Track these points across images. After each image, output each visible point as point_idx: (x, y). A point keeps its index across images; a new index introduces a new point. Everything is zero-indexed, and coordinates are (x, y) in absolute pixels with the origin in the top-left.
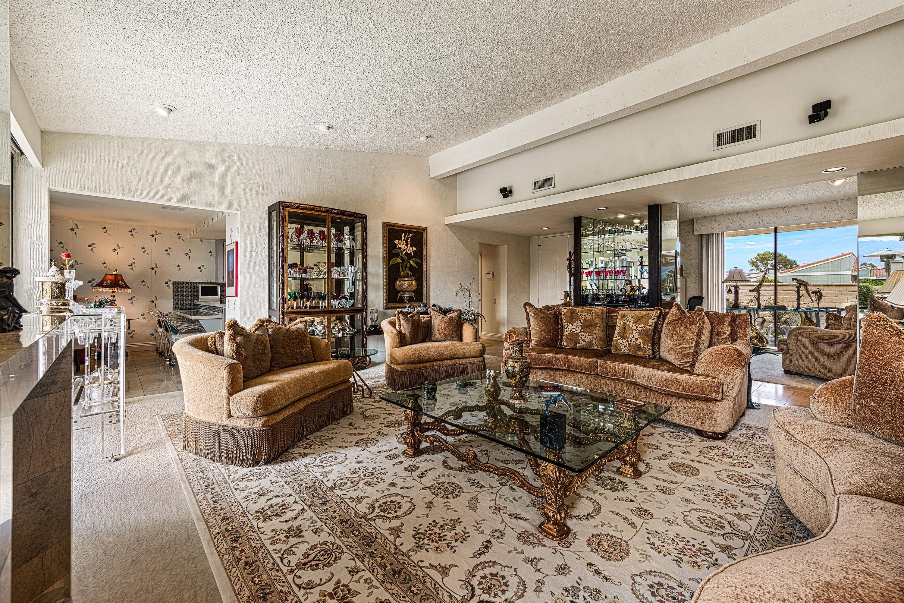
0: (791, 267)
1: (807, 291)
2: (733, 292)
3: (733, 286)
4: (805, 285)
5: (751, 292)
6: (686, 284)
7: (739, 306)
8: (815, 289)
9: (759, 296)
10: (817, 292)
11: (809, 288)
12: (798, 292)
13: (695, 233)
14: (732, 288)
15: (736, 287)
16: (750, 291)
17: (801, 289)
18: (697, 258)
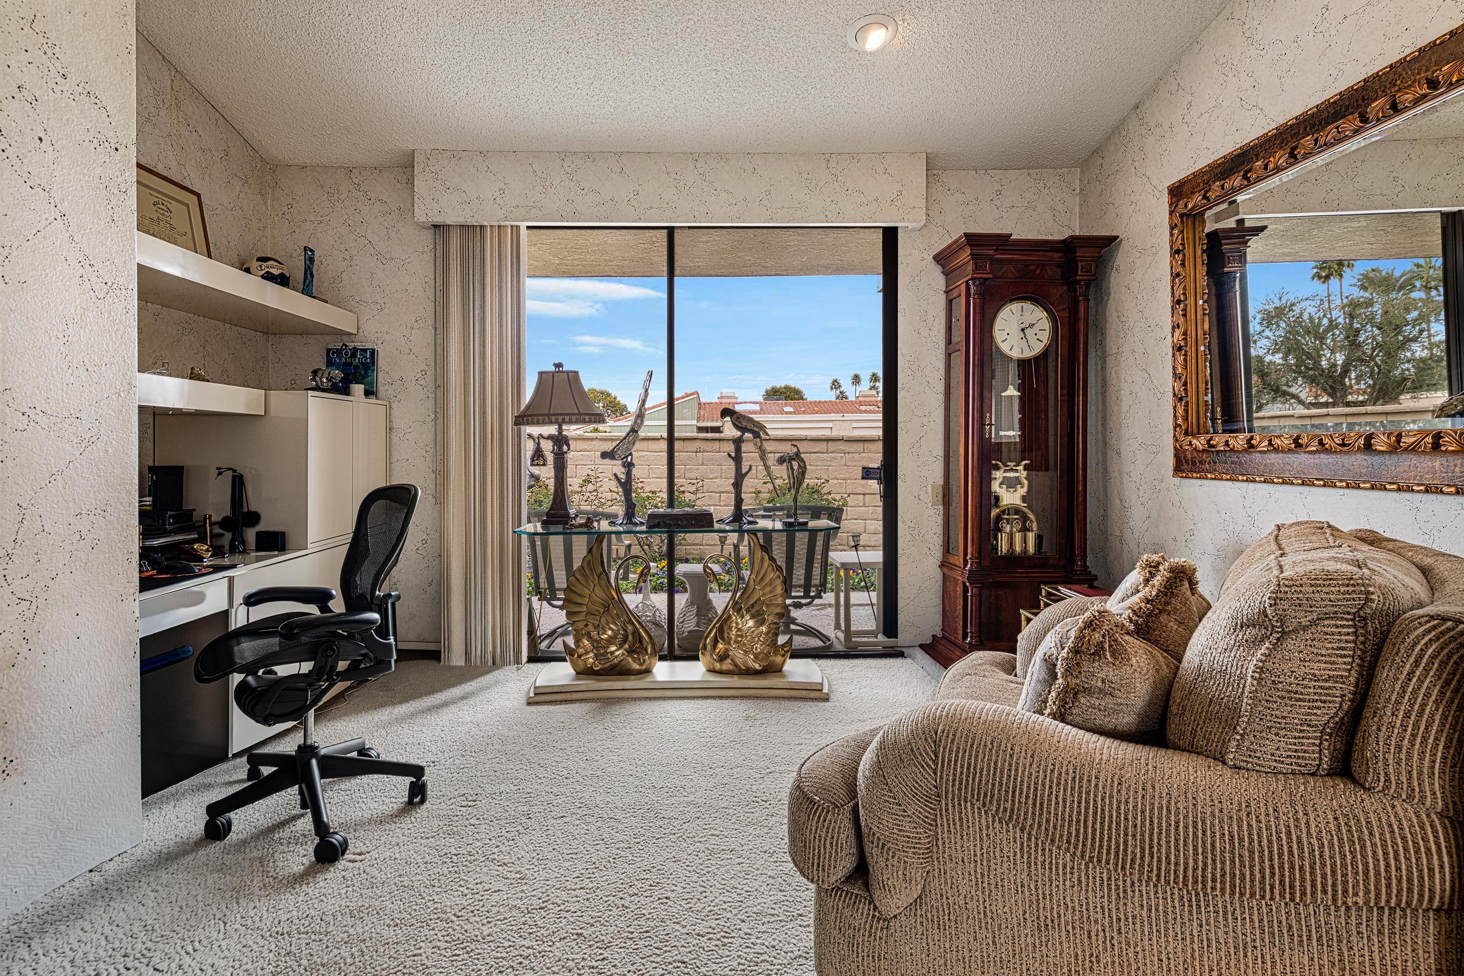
0: (621, 415)
1: (763, 454)
2: (550, 458)
3: (550, 437)
4: (756, 435)
5: (607, 461)
6: (390, 429)
7: (567, 515)
8: (788, 449)
9: (629, 474)
10: (791, 459)
11: (769, 446)
12: (737, 459)
13: (420, 216)
14: (547, 447)
15: (560, 441)
16: (604, 455)
17: (744, 447)
18: (431, 322)
